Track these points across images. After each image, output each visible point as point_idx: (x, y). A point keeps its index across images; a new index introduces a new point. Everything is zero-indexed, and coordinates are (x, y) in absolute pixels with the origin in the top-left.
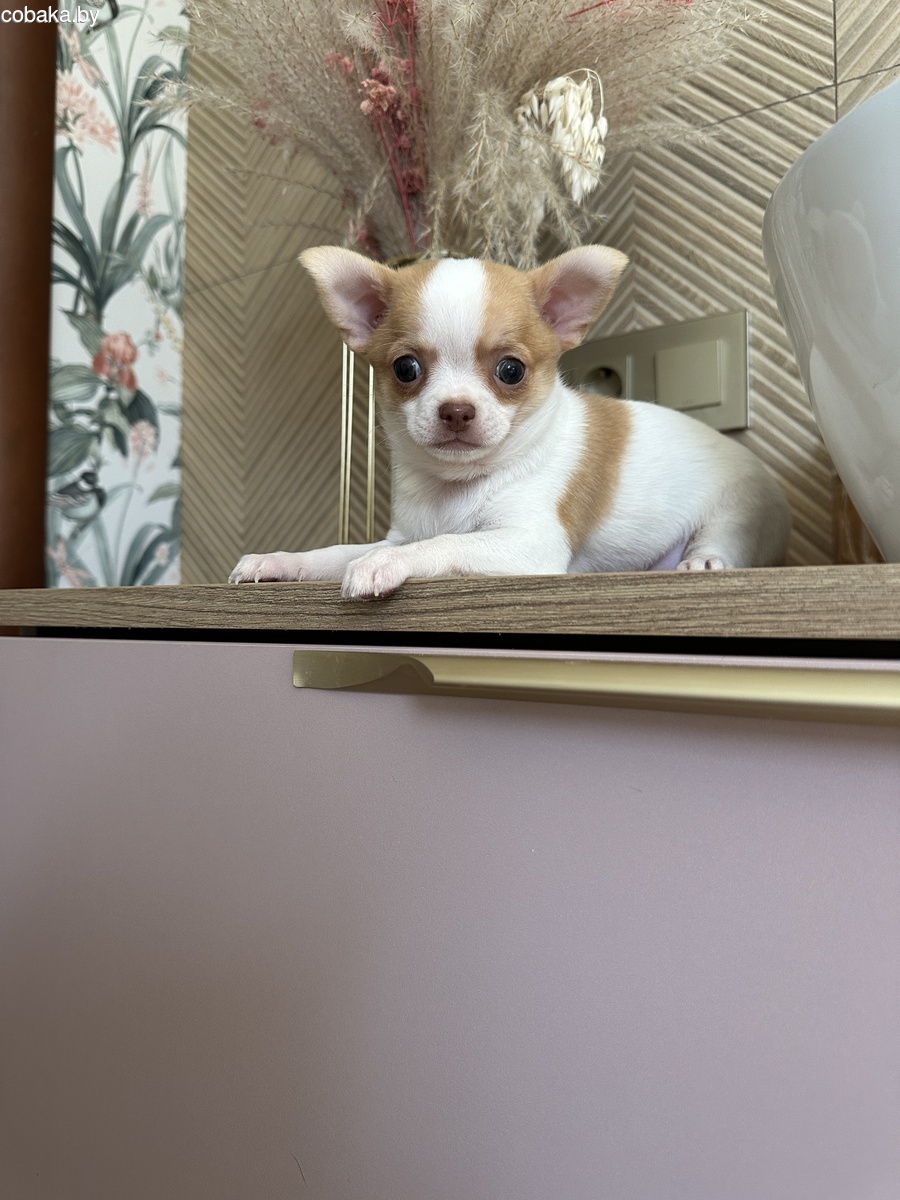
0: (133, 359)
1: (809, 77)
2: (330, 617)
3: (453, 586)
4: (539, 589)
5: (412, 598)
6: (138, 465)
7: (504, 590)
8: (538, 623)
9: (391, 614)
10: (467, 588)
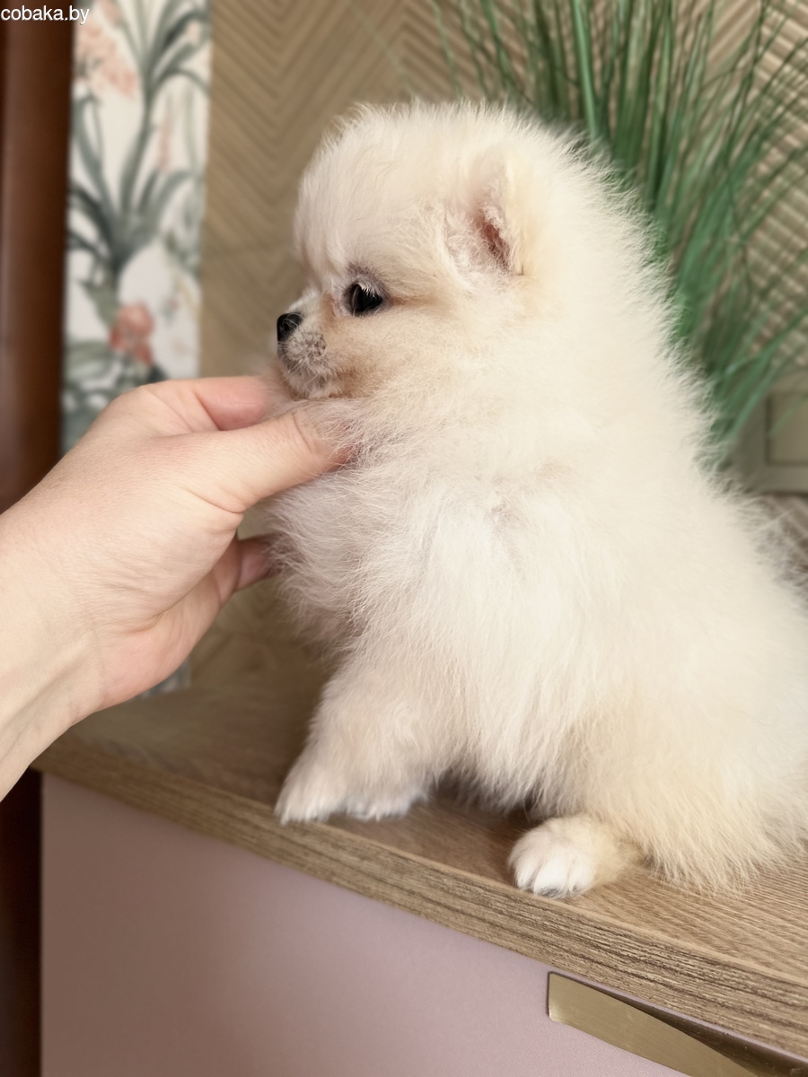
0: (149, 330)
2: (607, 969)
5: (765, 997)
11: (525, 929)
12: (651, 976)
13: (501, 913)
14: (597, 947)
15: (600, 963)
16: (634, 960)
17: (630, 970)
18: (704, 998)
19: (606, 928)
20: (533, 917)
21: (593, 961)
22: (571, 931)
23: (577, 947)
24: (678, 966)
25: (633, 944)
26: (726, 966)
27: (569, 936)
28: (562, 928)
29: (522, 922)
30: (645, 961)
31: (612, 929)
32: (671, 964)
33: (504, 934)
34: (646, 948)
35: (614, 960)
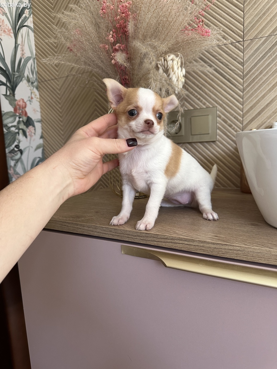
0: (25, 107)
1: (236, 37)
3: (166, 237)
4: (189, 241)
5: (155, 238)
6: (30, 140)
7: (180, 240)
8: (189, 249)
10: (169, 238)
12: (138, 238)
13: (113, 232)
14: (130, 235)
16: (135, 236)
18: (146, 240)
21: (129, 238)
23: (127, 236)
26: (149, 234)
28: (124, 233)
29: (118, 233)
31: (131, 232)
32: (141, 235)
33: (115, 236)
34: (137, 233)
35: (132, 237)
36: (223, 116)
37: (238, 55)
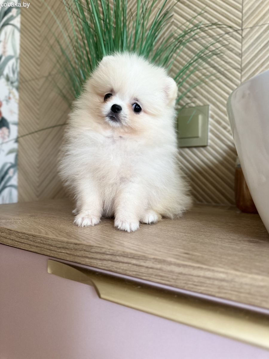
0: (1, 106)
2: (55, 252)
3: (103, 250)
4: (139, 259)
5: (87, 251)
7: (124, 257)
8: (138, 273)
9: (79, 256)
10: (109, 252)
11: (37, 244)
12: (63, 251)
13: (32, 241)
14: (52, 246)
15: (53, 251)
16: (60, 248)
17: (59, 251)
18: (74, 255)
19: (53, 240)
20: (39, 240)
21: (51, 250)
22: (46, 243)
23: (48, 247)
24: (69, 247)
25: (59, 243)
26: (79, 244)
27: (46, 244)
28: (45, 242)
29: (36, 243)
30: (62, 248)
31: (55, 240)
32: (67, 247)
33: (33, 247)
34: (62, 243)
35: (55, 249)
36: (216, 117)
37: (235, 46)
